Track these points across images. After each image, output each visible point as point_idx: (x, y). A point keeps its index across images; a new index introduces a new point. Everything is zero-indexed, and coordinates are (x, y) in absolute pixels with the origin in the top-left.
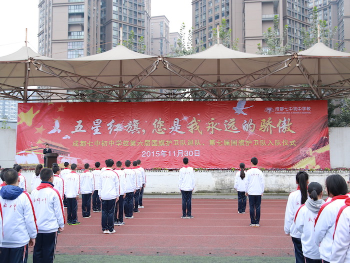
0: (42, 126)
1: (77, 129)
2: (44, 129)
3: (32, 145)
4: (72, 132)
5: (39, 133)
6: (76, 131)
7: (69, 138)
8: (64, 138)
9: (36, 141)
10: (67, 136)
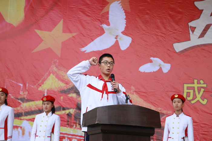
0: (60, 25)
1: (198, 32)
2: (69, 36)
3: (23, 94)
4: (179, 47)
5: (49, 51)
6: (195, 40)
7: (166, 68)
8: (146, 68)
9: (38, 79)
10: (157, 61)
